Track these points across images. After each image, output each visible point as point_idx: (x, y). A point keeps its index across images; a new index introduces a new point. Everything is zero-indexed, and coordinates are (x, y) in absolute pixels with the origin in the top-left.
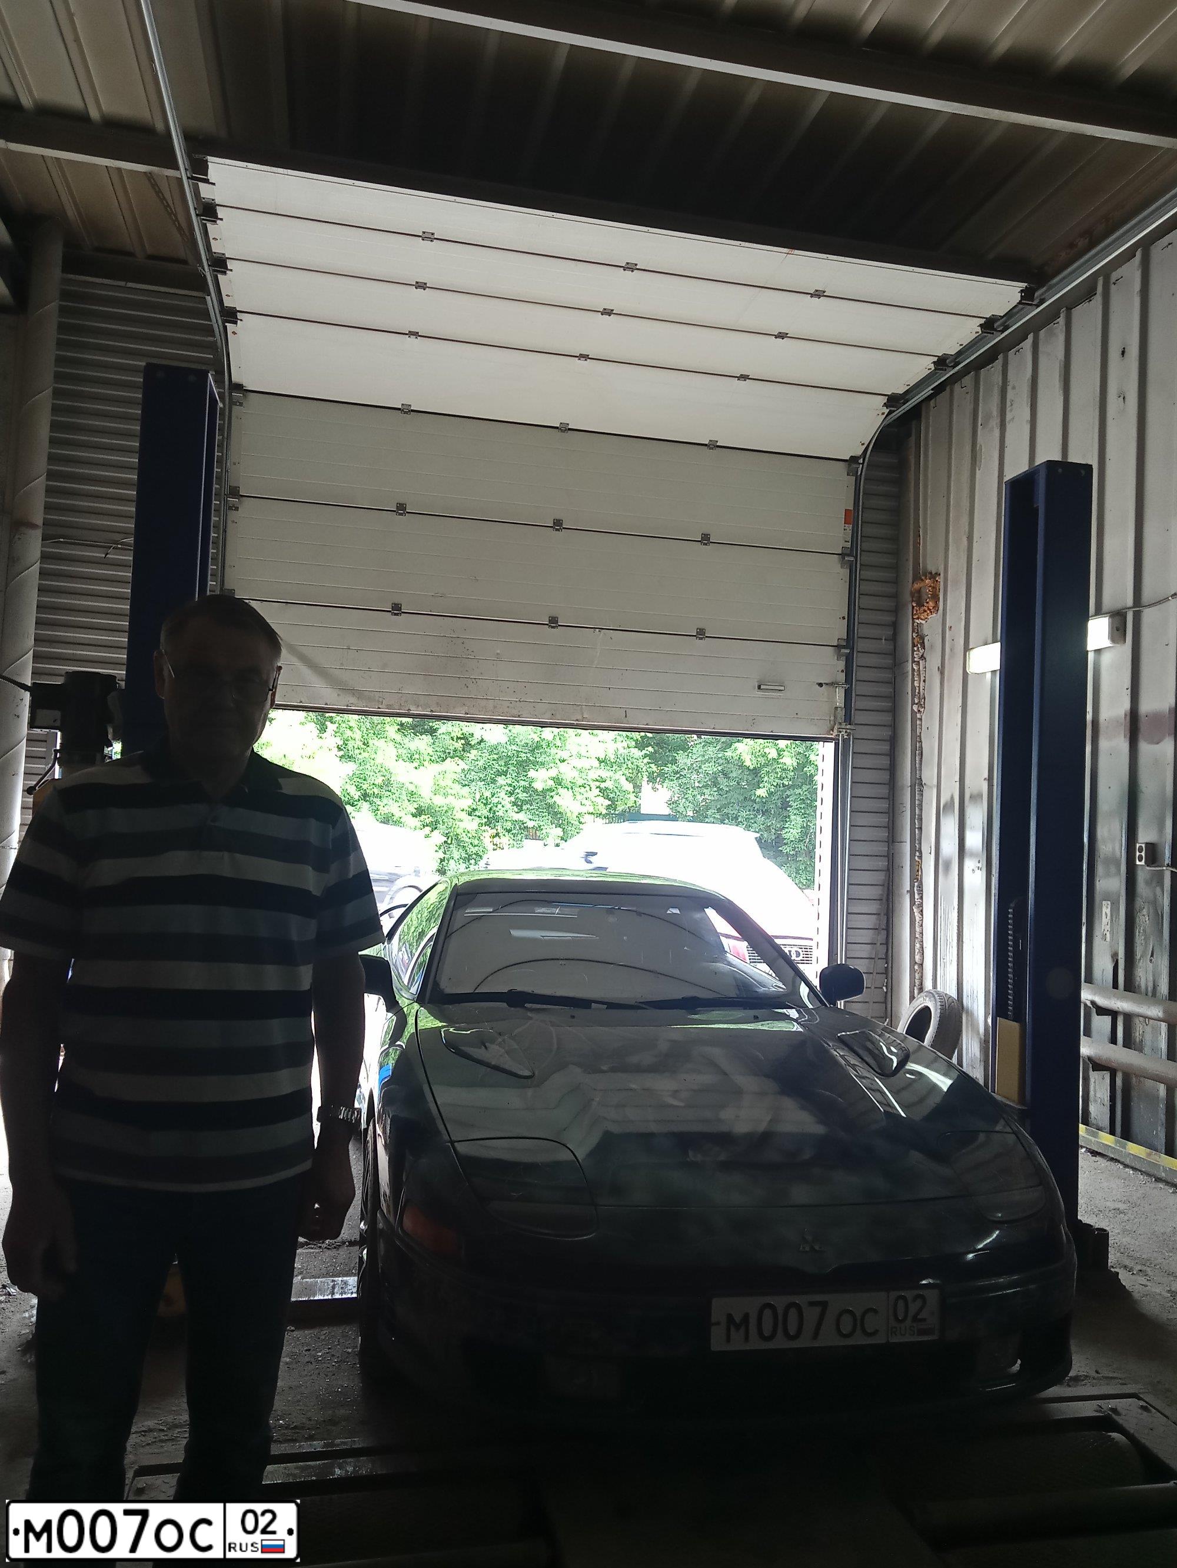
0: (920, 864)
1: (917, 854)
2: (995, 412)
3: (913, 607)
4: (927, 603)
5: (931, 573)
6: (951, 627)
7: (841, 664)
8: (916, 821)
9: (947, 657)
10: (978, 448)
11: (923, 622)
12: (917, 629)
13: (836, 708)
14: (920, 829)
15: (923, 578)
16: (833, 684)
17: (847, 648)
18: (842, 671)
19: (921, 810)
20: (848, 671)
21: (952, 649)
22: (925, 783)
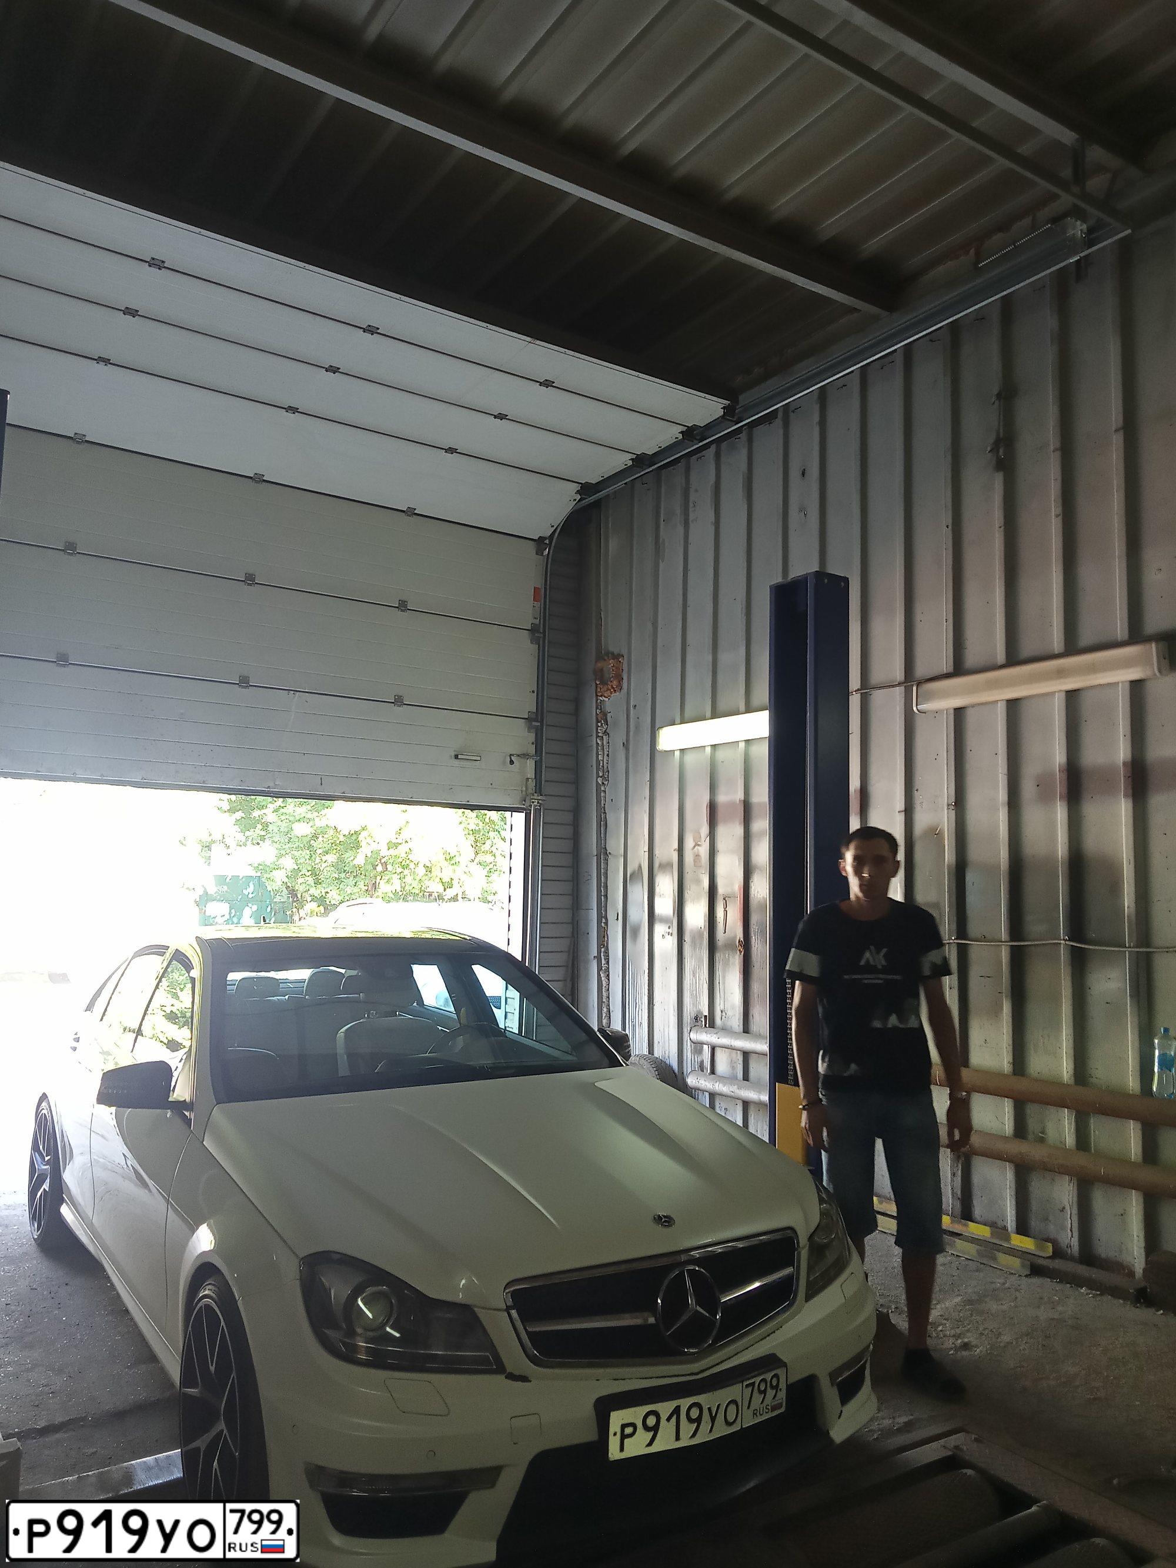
0: (605, 930)
1: (604, 920)
2: (678, 511)
3: (596, 685)
4: (611, 681)
5: (613, 654)
6: (635, 706)
7: (532, 737)
8: (602, 889)
9: (631, 733)
10: (661, 542)
11: (606, 699)
12: (600, 706)
13: (528, 779)
14: (606, 896)
15: (606, 658)
16: (524, 756)
17: (536, 721)
18: (533, 744)
19: (606, 878)
20: (538, 744)
21: (637, 727)
22: (610, 853)
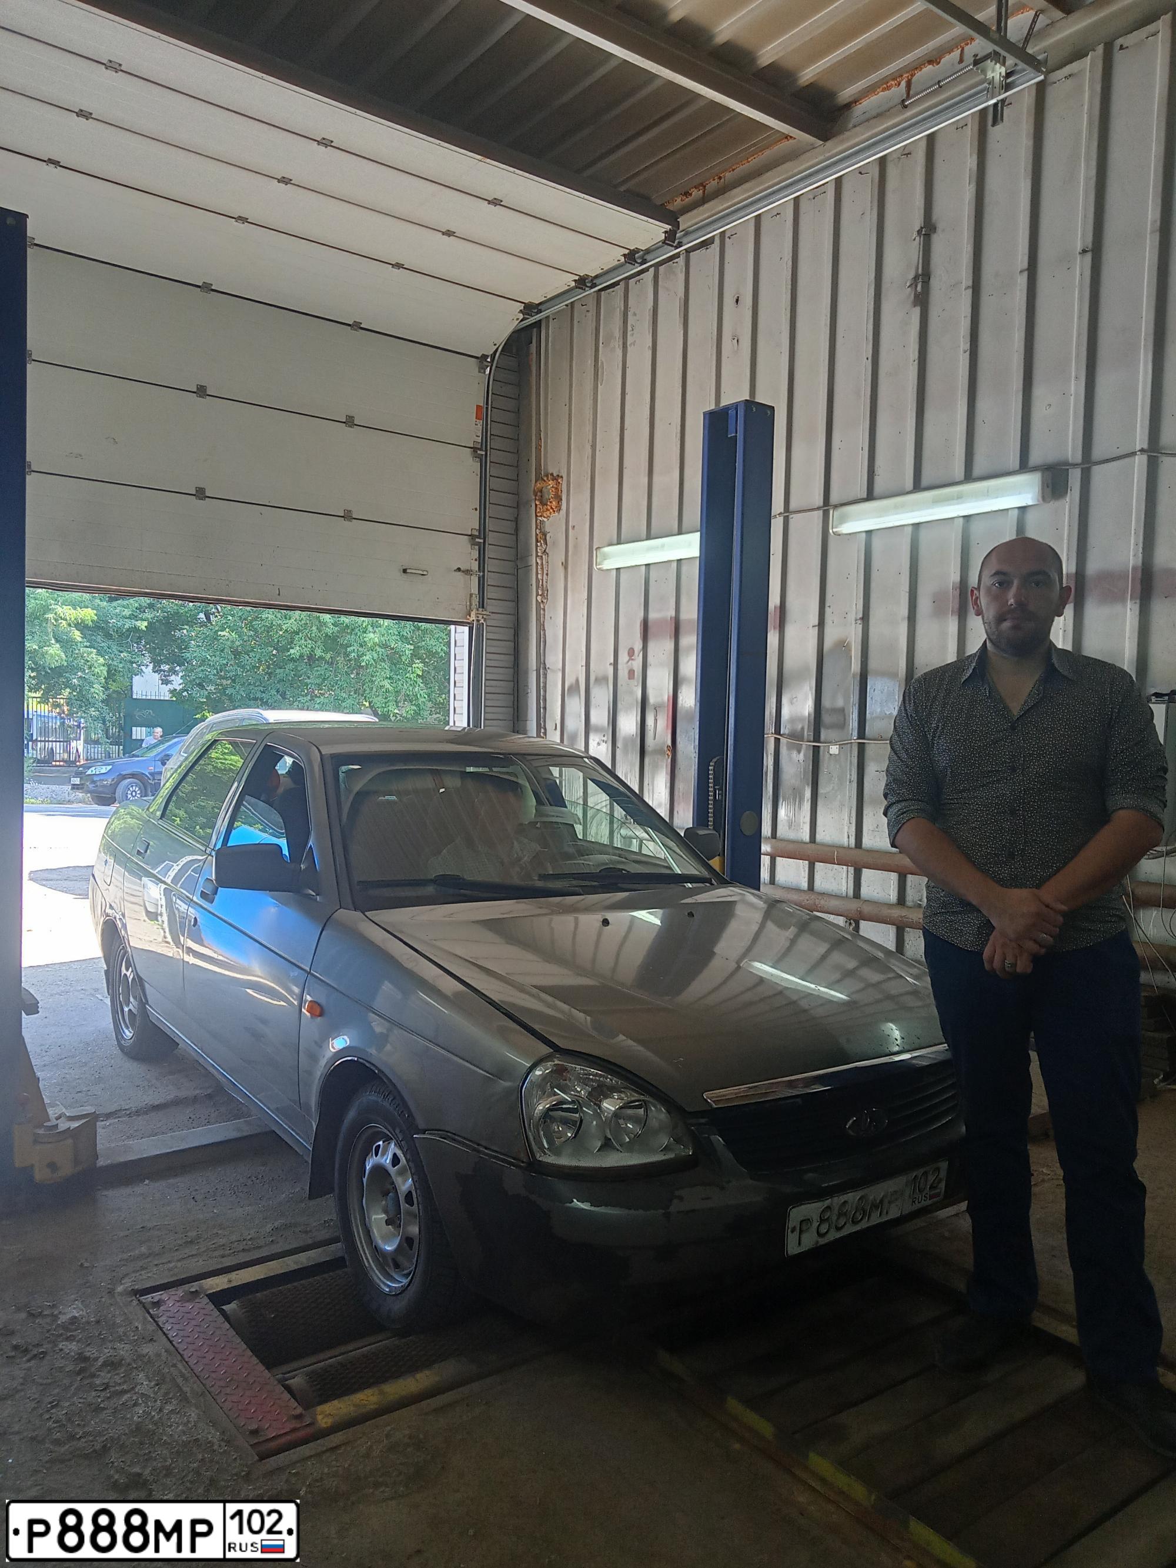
2: (617, 333)
3: (536, 505)
4: (551, 502)
5: (552, 474)
7: (475, 554)
8: (541, 700)
9: (570, 553)
10: (599, 364)
11: (545, 520)
12: (540, 526)
13: (471, 594)
14: (545, 708)
15: (545, 479)
16: (468, 571)
17: (479, 539)
18: (476, 560)
19: (545, 691)
20: (481, 560)
21: (576, 546)
22: (549, 668)
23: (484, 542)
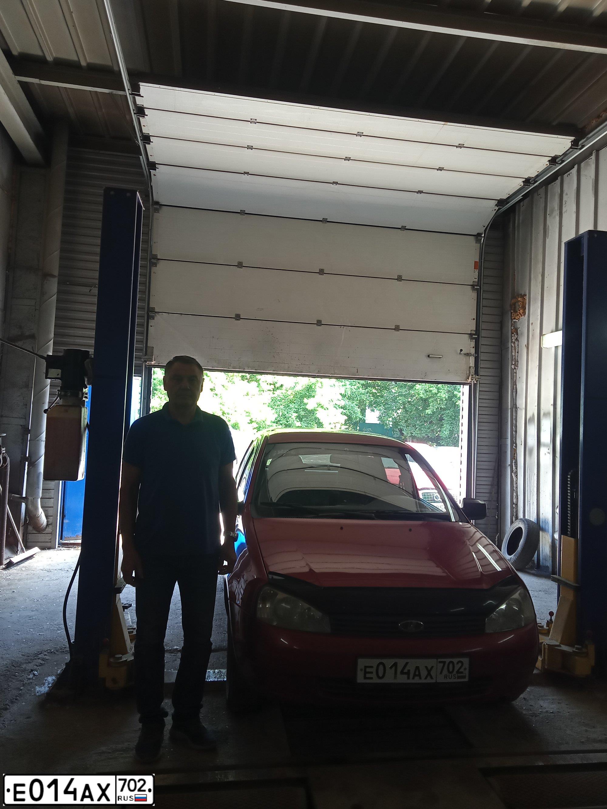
0: (515, 450)
1: (514, 445)
2: (557, 208)
3: (511, 313)
4: (520, 310)
5: (521, 295)
7: (473, 344)
8: (514, 427)
9: (530, 339)
10: (547, 227)
11: (517, 321)
12: (513, 325)
13: (470, 367)
14: (516, 431)
15: (517, 297)
16: (468, 354)
17: (475, 335)
18: (473, 347)
19: (516, 421)
20: (477, 347)
21: (533, 336)
22: (518, 407)
23: (479, 336)
